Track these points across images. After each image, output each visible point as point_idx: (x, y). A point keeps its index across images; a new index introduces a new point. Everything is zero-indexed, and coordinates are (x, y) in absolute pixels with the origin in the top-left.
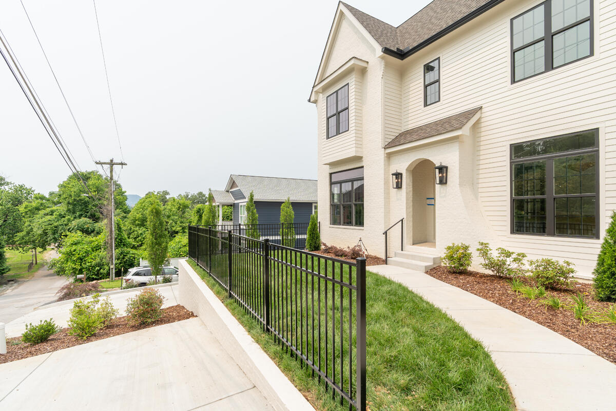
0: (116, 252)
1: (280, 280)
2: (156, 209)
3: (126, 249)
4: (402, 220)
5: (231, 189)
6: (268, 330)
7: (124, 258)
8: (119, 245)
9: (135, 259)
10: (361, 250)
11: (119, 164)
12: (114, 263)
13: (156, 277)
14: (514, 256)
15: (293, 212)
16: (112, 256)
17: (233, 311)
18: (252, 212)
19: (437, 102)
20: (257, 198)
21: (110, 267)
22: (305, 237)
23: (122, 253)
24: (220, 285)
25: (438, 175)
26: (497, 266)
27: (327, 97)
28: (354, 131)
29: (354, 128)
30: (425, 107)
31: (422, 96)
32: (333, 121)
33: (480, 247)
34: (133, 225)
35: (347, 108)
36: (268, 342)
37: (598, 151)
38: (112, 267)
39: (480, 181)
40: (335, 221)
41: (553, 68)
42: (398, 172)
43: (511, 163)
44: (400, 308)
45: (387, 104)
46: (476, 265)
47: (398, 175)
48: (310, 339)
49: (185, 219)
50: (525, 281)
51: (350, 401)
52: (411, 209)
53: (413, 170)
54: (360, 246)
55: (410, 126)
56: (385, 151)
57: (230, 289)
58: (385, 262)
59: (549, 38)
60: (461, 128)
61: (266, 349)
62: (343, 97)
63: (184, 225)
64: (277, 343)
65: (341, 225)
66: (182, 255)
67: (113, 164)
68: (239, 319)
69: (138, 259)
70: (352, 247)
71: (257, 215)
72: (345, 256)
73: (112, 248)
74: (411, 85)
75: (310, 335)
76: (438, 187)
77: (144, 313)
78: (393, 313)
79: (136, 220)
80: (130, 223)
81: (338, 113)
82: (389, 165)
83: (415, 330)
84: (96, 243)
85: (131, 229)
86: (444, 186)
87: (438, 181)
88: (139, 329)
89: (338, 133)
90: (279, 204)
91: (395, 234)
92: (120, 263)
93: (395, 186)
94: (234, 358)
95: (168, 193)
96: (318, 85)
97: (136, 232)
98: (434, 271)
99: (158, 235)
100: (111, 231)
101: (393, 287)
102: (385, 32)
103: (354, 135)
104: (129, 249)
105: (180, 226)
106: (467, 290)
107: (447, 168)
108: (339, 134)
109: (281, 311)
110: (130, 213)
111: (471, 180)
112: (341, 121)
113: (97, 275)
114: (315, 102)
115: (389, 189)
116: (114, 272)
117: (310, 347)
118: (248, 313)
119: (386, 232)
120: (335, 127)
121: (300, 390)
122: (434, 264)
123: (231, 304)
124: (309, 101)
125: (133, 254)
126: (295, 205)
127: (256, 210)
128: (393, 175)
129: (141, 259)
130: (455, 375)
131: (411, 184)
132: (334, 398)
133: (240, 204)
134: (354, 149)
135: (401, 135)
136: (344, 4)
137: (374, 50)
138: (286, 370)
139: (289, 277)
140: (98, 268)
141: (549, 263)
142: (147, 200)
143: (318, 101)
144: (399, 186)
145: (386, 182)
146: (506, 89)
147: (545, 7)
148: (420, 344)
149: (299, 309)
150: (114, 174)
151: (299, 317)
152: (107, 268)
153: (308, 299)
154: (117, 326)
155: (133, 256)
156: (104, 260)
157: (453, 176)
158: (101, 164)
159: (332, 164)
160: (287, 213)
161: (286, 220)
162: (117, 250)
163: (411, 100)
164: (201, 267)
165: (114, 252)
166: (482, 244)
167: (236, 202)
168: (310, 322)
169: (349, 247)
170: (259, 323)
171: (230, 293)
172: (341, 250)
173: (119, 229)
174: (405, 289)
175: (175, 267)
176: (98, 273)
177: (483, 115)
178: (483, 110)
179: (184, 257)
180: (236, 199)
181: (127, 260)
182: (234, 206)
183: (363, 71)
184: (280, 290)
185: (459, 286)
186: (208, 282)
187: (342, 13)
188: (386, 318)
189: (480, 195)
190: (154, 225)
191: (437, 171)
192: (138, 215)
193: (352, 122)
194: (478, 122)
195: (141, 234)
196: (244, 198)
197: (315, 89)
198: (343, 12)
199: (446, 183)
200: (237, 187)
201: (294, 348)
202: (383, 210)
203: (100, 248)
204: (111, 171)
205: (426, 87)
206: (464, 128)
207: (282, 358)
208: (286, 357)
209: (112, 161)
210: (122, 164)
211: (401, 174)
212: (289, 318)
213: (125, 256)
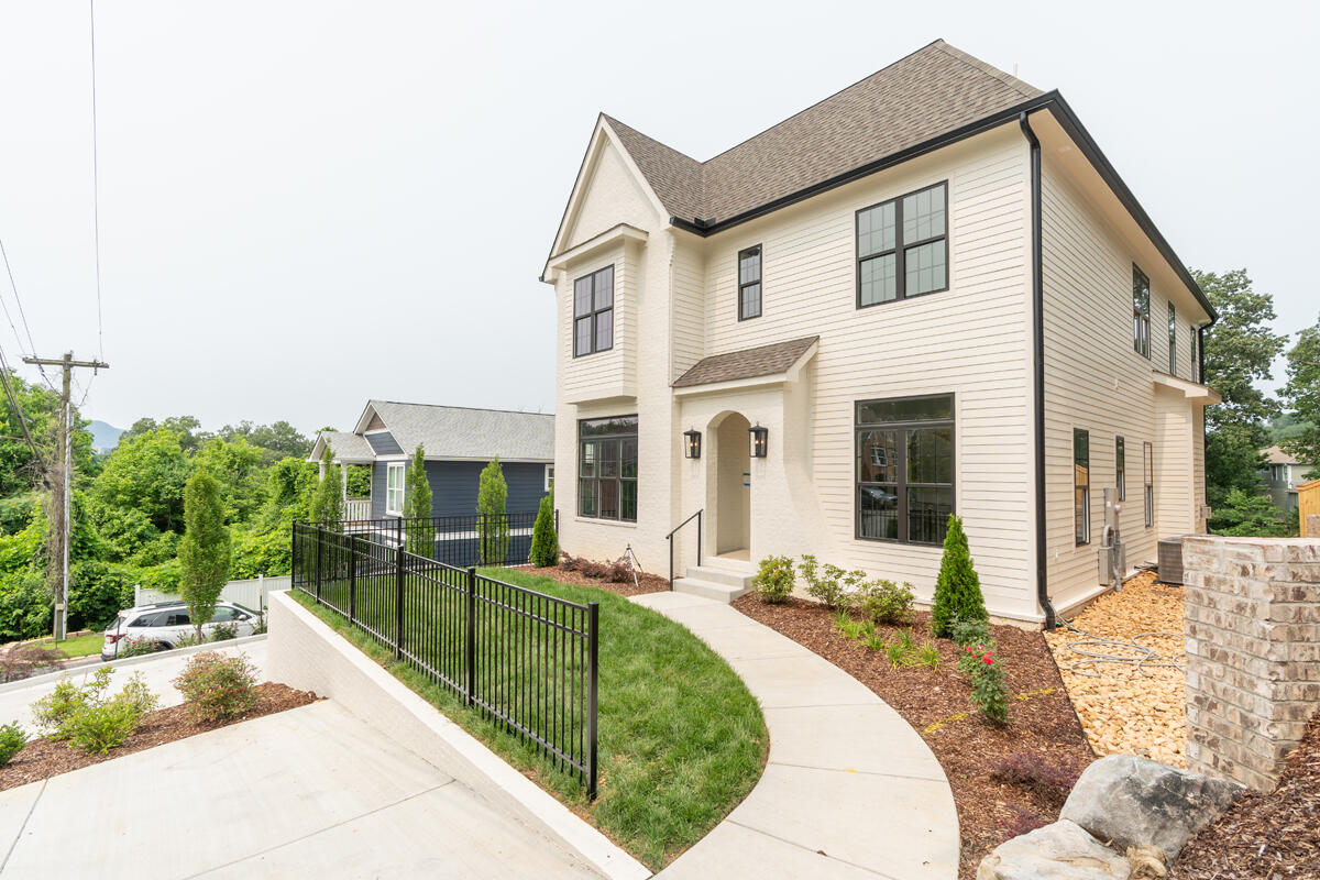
0: (70, 571)
1: (487, 623)
2: (205, 482)
3: (95, 564)
4: (699, 514)
5: (368, 429)
6: (471, 702)
7: (90, 586)
8: (78, 554)
9: (120, 586)
10: (629, 565)
11: (89, 365)
12: (66, 597)
13: (199, 628)
14: (845, 576)
15: (505, 486)
16: (60, 583)
17: (407, 681)
18: (420, 486)
19: (755, 317)
20: (431, 453)
21: (53, 609)
22: (530, 532)
23: (84, 574)
24: (376, 639)
25: (754, 442)
26: (828, 590)
27: (576, 281)
28: (621, 352)
29: (621, 346)
30: (739, 321)
31: (736, 301)
32: (585, 325)
33: (803, 563)
34: (109, 503)
35: (611, 308)
36: (472, 720)
37: (954, 424)
38: (58, 607)
39: (816, 453)
40: (586, 509)
41: (906, 298)
42: (695, 430)
43: (856, 429)
44: (669, 661)
45: (678, 309)
46: (800, 590)
47: (695, 436)
48: (535, 711)
49: (247, 490)
50: (855, 614)
51: (581, 768)
52: (715, 495)
53: (719, 428)
54: (628, 558)
55: (718, 350)
56: (673, 391)
57: (400, 646)
58: (670, 586)
59: (901, 251)
60: (785, 372)
61: (469, 729)
62: (604, 286)
63: (245, 502)
64: (486, 719)
65: (596, 517)
66: (242, 573)
67: (72, 366)
68: (422, 692)
69: (129, 587)
70: (614, 560)
71: (431, 493)
72: (601, 577)
73: (62, 564)
74: (719, 281)
75: (534, 706)
76: (753, 461)
77: (225, 697)
78: (656, 670)
79: (118, 492)
80: (100, 499)
81: (594, 315)
82: (680, 415)
83: (681, 688)
84: (14, 550)
85: (102, 511)
86: (762, 460)
87: (753, 452)
88: (215, 727)
89: (594, 350)
90: (476, 467)
91: (688, 536)
92: (80, 598)
93: (689, 454)
94: (415, 750)
95: (195, 424)
96: (558, 256)
97: (116, 522)
98: (741, 602)
99: (207, 539)
100: (61, 522)
101: (669, 629)
102: (681, 177)
103: (621, 359)
104: (104, 564)
105: (235, 506)
106: (778, 631)
107: (766, 431)
108: (596, 352)
109: (493, 676)
110: (101, 476)
111: (803, 452)
112: (599, 329)
113: (16, 628)
114: (554, 282)
115: (679, 458)
116: (65, 619)
117: (535, 720)
118: (433, 680)
119: (671, 535)
120: (589, 338)
121: (520, 771)
122: (746, 588)
123: (402, 670)
124: (542, 279)
125: (115, 575)
126: (509, 468)
127: (427, 482)
128: (686, 434)
129: (137, 587)
130: (710, 735)
131: (716, 451)
132: (562, 771)
133: (389, 464)
134: (621, 384)
135: (702, 363)
136: (608, 119)
137: (657, 216)
138: (501, 751)
139: (500, 619)
140: (20, 612)
141: (886, 585)
142: (147, 445)
143: (560, 283)
144: (695, 454)
145: (675, 445)
146: (849, 315)
147: (896, 207)
148: (680, 704)
149: (520, 671)
150: (72, 385)
151: (520, 683)
152: (46, 610)
153: (533, 654)
154: (158, 728)
155: (117, 579)
156: (37, 592)
157: (776, 443)
158: (40, 363)
159: (583, 405)
160: (492, 487)
161: (490, 503)
162: (74, 568)
163: (718, 306)
164: (327, 607)
165: (66, 572)
166: (806, 558)
167: (379, 458)
168: (534, 688)
169: (608, 561)
170: (457, 696)
171: (400, 653)
172: (597, 567)
173: (80, 515)
174: (687, 634)
175: (234, 604)
176: (18, 623)
177: (821, 350)
178: (821, 342)
179: (248, 578)
180: (379, 453)
181: (98, 590)
182: (376, 468)
183: (639, 248)
184: (487, 643)
185: (769, 625)
186: (350, 634)
187: (604, 135)
188: (645, 675)
189: (816, 468)
190: (201, 517)
191: (753, 434)
192: (123, 481)
193: (618, 335)
194: (813, 361)
195: (131, 525)
196: (400, 451)
197: (552, 264)
198: (606, 134)
199: (765, 456)
200: (383, 426)
201: (512, 721)
202: (668, 495)
203: (27, 564)
204: (67, 381)
205: (741, 288)
206: (789, 372)
207: (493, 737)
208: (501, 735)
209: (68, 357)
210: (95, 365)
211: (700, 434)
212: (506, 684)
213: (94, 579)
